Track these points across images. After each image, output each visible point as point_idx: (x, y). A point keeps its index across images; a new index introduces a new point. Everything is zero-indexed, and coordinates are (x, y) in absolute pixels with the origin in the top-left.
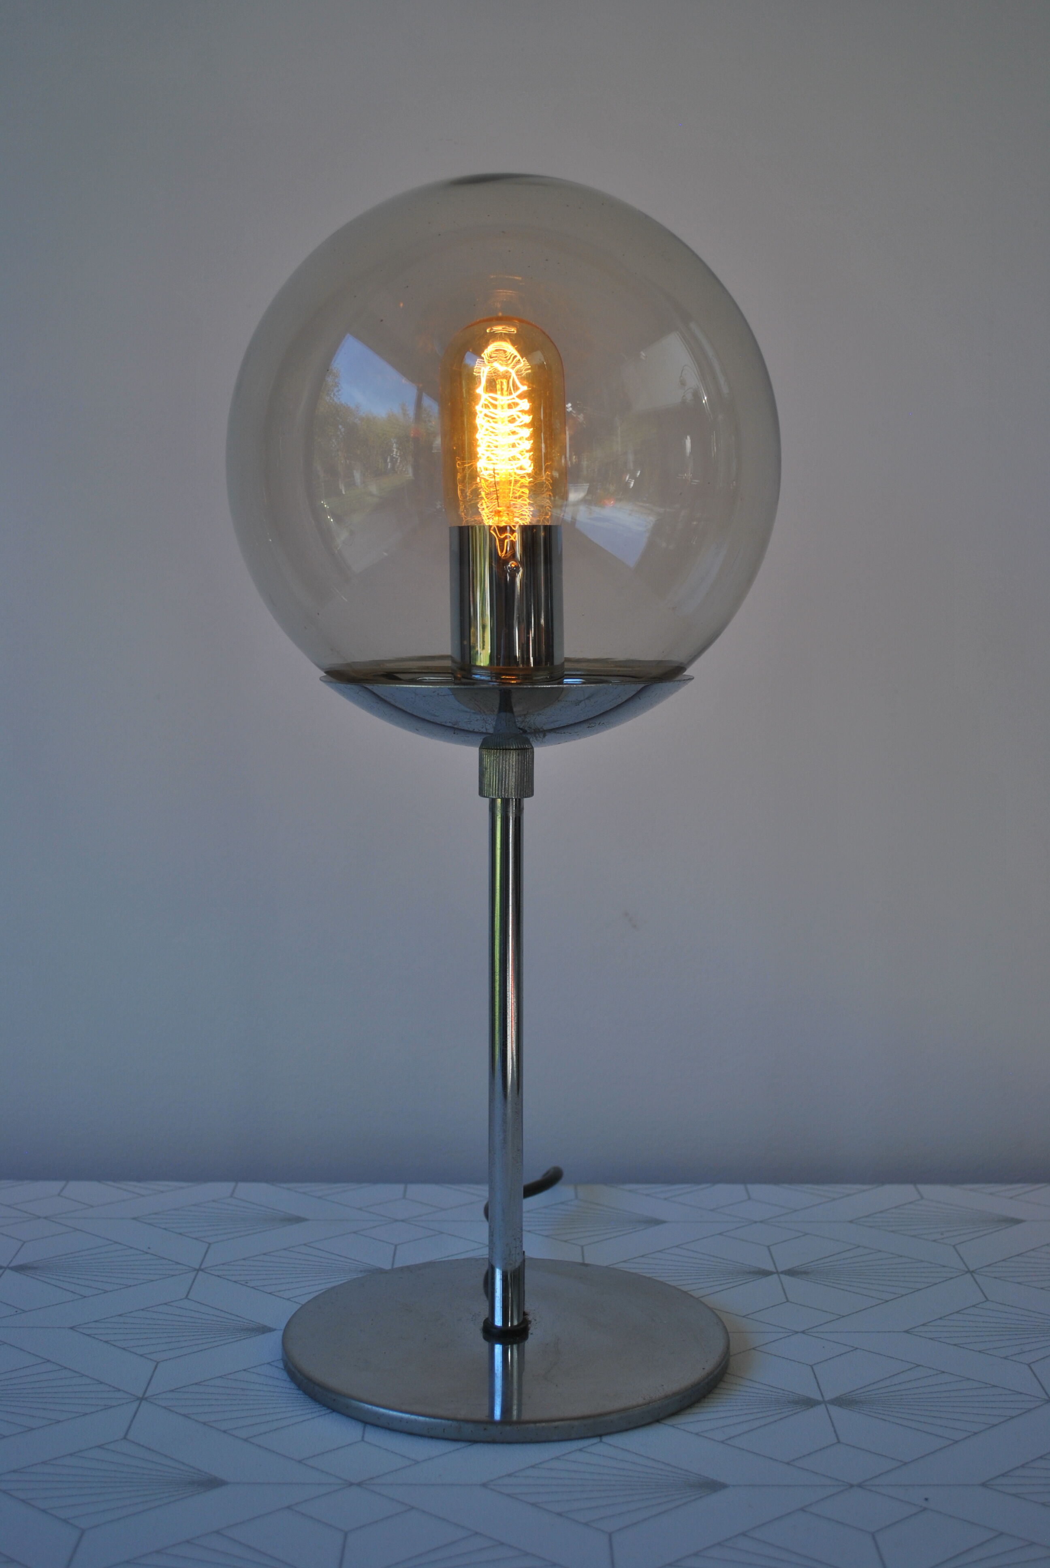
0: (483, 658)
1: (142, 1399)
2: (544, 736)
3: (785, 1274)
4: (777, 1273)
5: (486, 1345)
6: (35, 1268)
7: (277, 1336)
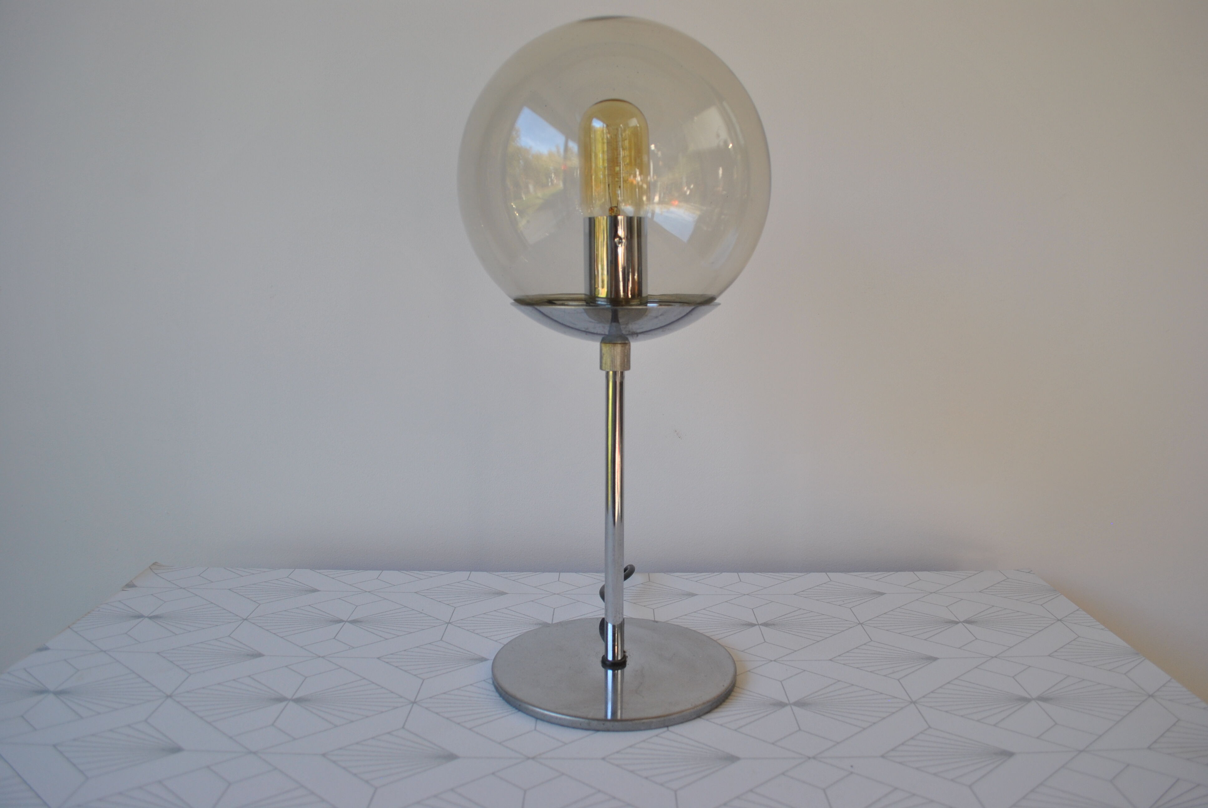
0: (603, 292)
1: (414, 702)
2: (637, 336)
3: (763, 625)
4: (758, 625)
5: (603, 670)
6: (361, 622)
7: (490, 663)
